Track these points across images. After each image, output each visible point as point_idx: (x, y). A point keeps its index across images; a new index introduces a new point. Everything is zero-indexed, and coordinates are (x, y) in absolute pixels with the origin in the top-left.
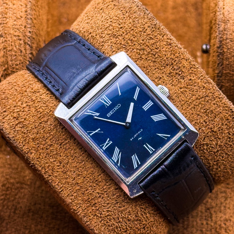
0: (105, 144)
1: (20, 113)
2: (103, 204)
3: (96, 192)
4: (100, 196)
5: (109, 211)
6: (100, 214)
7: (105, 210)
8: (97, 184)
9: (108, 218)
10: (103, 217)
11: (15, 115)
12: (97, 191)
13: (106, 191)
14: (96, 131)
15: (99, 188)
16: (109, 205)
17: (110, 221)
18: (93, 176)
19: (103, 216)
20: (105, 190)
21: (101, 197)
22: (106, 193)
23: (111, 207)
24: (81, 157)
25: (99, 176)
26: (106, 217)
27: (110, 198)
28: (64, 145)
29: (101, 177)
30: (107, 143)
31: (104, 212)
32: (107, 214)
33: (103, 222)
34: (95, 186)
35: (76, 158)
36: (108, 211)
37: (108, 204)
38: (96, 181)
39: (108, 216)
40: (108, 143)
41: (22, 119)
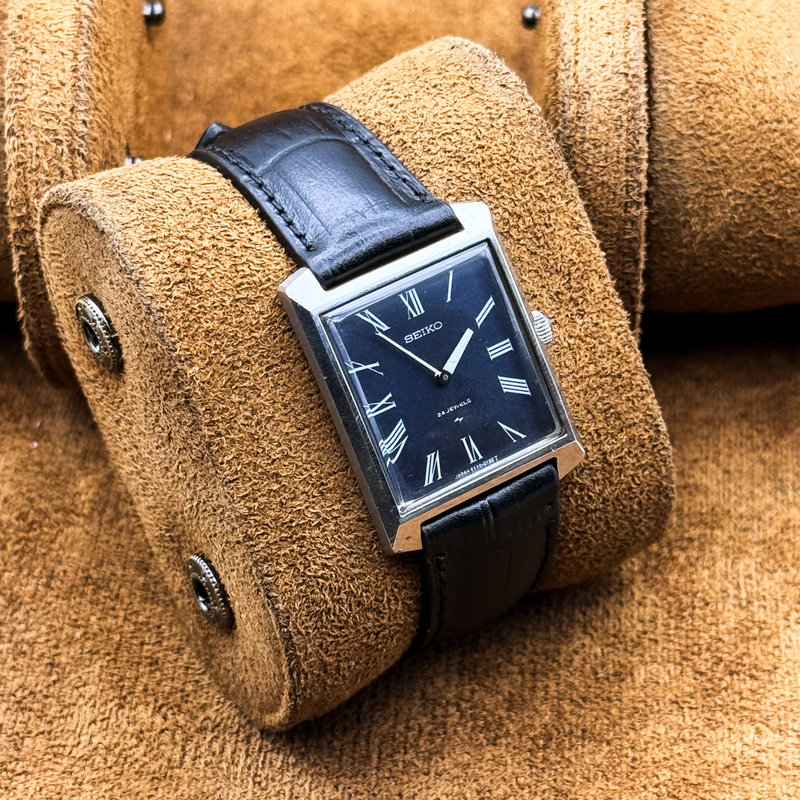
0: (380, 404)
1: (193, 259)
2: (319, 545)
3: (312, 510)
4: (319, 524)
5: (328, 567)
6: (305, 568)
7: (318, 561)
8: (321, 493)
9: (318, 583)
10: (309, 577)
11: (179, 258)
12: (317, 509)
13: (336, 518)
14: (369, 367)
15: (323, 503)
16: (332, 553)
17: (321, 590)
18: (319, 471)
19: (309, 574)
20: (335, 514)
21: (321, 527)
22: (334, 521)
23: (335, 560)
24: (305, 415)
25: (330, 475)
26: (315, 577)
27: (339, 537)
28: (276, 373)
29: (336, 479)
30: (383, 402)
31: (315, 564)
32: (320, 573)
33: (303, 587)
34: (314, 497)
35: (292, 413)
36: (325, 565)
37: (331, 549)
38: (322, 484)
39: (322, 577)
40: (387, 404)
41: (194, 273)
